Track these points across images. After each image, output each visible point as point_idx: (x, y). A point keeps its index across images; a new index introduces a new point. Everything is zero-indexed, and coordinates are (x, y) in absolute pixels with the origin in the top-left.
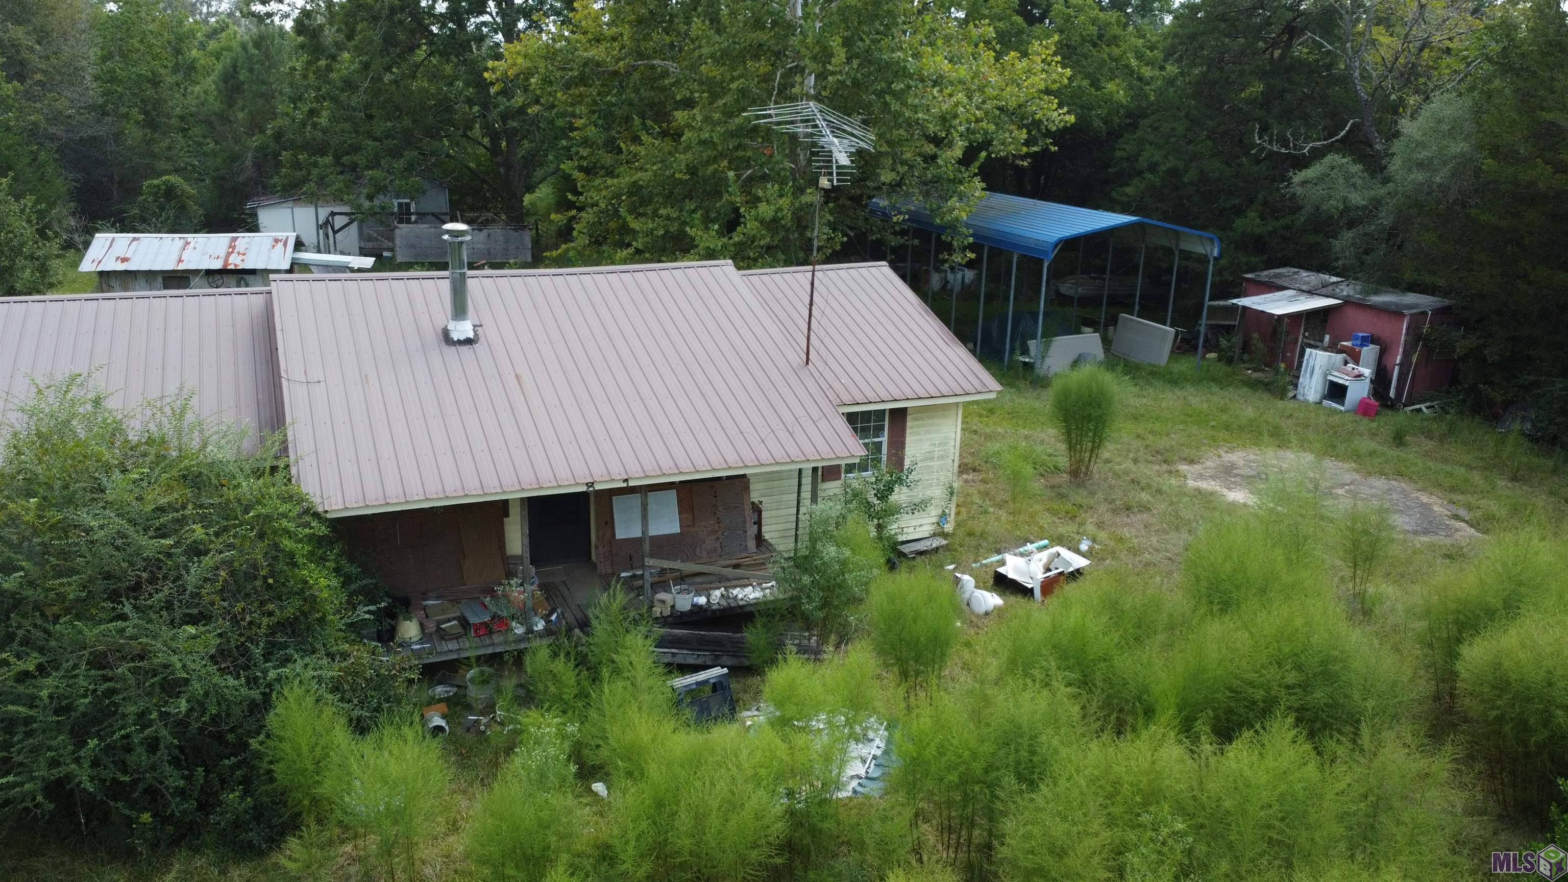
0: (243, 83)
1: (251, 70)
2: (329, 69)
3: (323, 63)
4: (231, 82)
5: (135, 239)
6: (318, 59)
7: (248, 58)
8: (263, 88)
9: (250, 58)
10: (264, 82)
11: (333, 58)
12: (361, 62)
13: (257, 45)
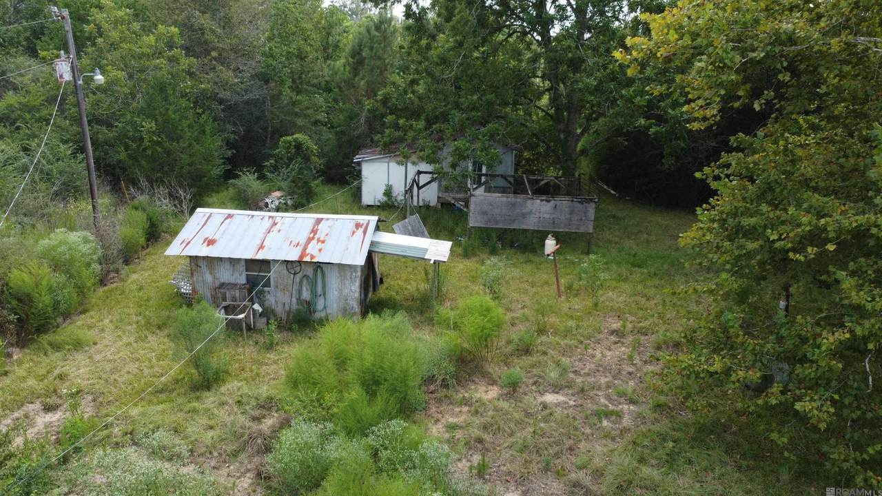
0: (365, 58)
1: (371, 48)
2: (429, 47)
3: (424, 42)
4: (357, 57)
5: (230, 216)
6: (420, 39)
7: (370, 39)
8: (379, 63)
9: (371, 39)
10: (380, 58)
11: (433, 37)
12: (456, 41)
13: (378, 28)
